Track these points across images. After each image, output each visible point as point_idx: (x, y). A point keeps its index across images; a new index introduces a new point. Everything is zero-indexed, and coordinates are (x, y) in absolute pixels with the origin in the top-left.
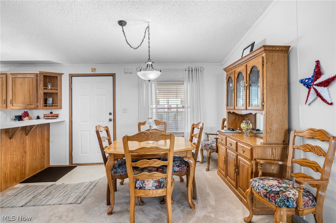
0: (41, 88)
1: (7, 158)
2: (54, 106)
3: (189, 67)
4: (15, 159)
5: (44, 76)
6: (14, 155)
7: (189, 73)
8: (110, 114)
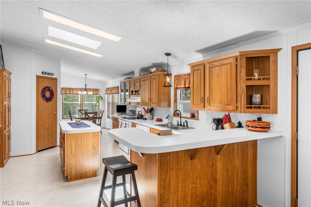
0: (242, 79)
1: (187, 187)
2: (264, 108)
4: (198, 190)
6: (198, 183)
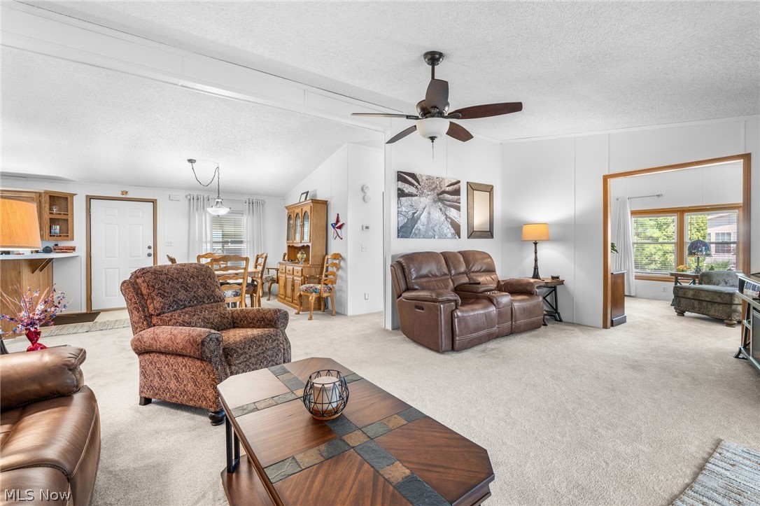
0: (46, 212)
2: (62, 236)
3: (249, 199)
5: (50, 196)
7: (249, 206)
8: (149, 248)
